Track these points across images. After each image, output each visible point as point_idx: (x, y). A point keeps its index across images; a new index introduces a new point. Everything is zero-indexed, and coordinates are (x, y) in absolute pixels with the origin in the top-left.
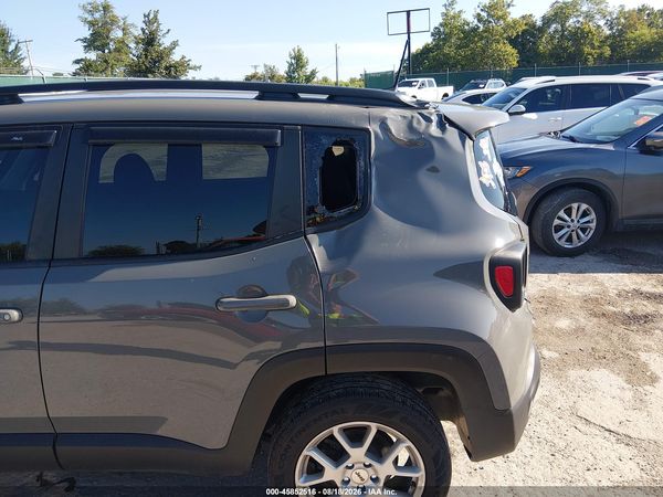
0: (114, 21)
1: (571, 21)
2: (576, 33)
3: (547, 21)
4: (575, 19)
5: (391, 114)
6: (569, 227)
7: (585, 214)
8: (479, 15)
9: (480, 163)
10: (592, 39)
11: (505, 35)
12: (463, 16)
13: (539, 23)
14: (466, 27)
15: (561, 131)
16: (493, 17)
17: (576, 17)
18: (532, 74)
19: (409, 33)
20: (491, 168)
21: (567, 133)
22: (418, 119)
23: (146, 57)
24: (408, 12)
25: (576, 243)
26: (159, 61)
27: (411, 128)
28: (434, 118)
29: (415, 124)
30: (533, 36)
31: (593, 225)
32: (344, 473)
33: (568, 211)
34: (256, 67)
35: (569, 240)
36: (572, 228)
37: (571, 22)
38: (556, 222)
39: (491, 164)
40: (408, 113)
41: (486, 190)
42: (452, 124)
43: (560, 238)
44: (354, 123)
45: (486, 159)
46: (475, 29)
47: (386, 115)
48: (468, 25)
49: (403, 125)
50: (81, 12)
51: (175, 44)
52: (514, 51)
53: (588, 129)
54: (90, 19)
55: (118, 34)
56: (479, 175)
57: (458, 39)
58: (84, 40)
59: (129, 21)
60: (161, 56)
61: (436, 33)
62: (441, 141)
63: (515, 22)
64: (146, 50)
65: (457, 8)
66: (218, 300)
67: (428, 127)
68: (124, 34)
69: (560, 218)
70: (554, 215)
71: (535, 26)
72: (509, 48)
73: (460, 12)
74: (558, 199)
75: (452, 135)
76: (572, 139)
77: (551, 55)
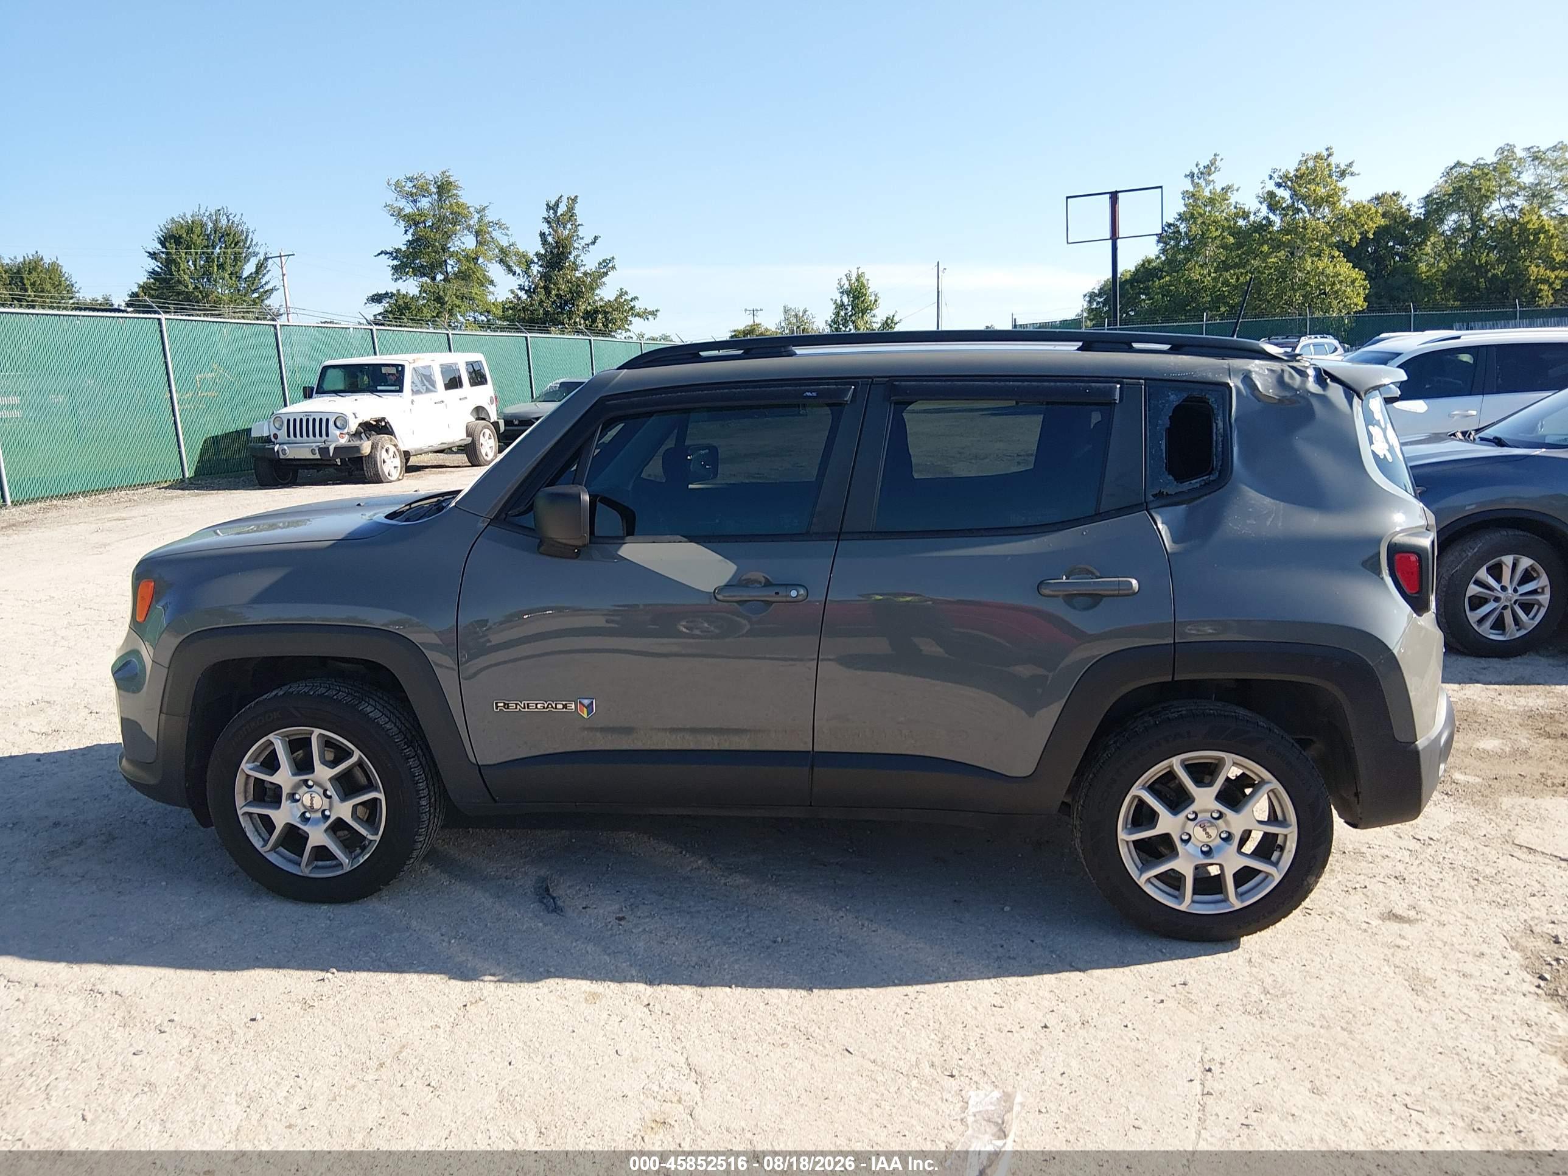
0: (458, 216)
1: (1495, 205)
2: (1507, 234)
3: (1436, 207)
4: (1504, 203)
5: (1256, 366)
6: (1497, 599)
7: (1527, 577)
8: (1271, 194)
9: (1370, 427)
10: (1549, 246)
11: (1335, 239)
12: (1233, 198)
13: (1417, 211)
14: (1241, 223)
15: (1478, 431)
16: (1304, 198)
17: (1508, 197)
18: (1404, 326)
19: (1114, 237)
20: (1385, 437)
21: (1489, 433)
22: (1290, 373)
23: (548, 292)
24: (1114, 196)
25: (1513, 633)
26: (572, 301)
27: (1280, 381)
28: (1311, 372)
29: (1287, 378)
30: (1403, 241)
31: (1545, 598)
32: (1184, 826)
33: (1496, 571)
34: (754, 312)
35: (1499, 625)
36: (1503, 603)
37: (1495, 208)
38: (1473, 589)
39: (1384, 431)
40: (1276, 366)
41: (1381, 462)
42: (1335, 379)
43: (1481, 621)
44: (1210, 376)
45: (1378, 424)
46: (1262, 227)
47: (1250, 367)
48: (1246, 216)
49: (1271, 380)
50: (391, 197)
51: (606, 266)
52: (1358, 275)
53: (1532, 426)
54: (409, 209)
55: (465, 242)
56: (1371, 443)
57: (1224, 247)
58: (395, 254)
59: (491, 216)
60: (578, 291)
61: (1168, 236)
62: (1323, 399)
63: (1357, 210)
64: (545, 277)
65: (1219, 181)
66: (1041, 583)
67: (1304, 383)
68: (480, 243)
69: (1478, 583)
70: (1468, 575)
71: (1406, 219)
72: (1345, 268)
73: (1226, 189)
74: (1474, 548)
75: (1336, 393)
76: (1498, 442)
77: (1448, 284)
